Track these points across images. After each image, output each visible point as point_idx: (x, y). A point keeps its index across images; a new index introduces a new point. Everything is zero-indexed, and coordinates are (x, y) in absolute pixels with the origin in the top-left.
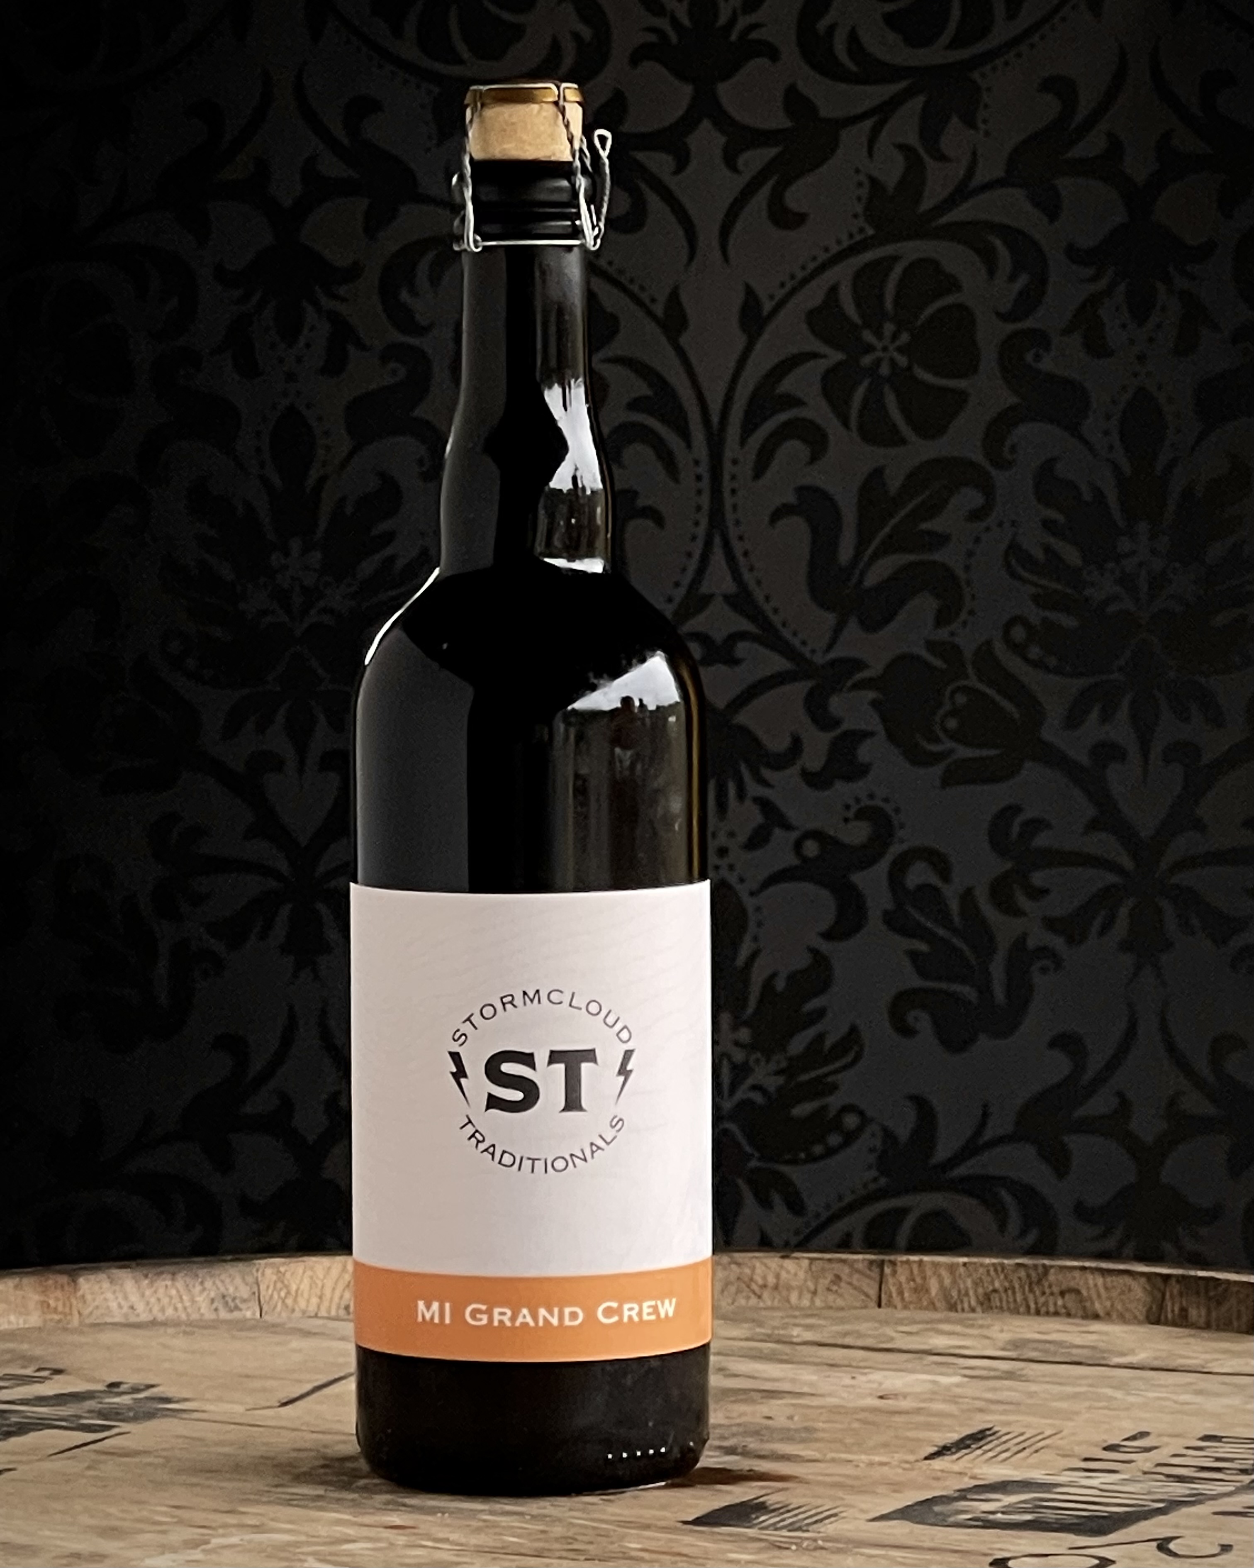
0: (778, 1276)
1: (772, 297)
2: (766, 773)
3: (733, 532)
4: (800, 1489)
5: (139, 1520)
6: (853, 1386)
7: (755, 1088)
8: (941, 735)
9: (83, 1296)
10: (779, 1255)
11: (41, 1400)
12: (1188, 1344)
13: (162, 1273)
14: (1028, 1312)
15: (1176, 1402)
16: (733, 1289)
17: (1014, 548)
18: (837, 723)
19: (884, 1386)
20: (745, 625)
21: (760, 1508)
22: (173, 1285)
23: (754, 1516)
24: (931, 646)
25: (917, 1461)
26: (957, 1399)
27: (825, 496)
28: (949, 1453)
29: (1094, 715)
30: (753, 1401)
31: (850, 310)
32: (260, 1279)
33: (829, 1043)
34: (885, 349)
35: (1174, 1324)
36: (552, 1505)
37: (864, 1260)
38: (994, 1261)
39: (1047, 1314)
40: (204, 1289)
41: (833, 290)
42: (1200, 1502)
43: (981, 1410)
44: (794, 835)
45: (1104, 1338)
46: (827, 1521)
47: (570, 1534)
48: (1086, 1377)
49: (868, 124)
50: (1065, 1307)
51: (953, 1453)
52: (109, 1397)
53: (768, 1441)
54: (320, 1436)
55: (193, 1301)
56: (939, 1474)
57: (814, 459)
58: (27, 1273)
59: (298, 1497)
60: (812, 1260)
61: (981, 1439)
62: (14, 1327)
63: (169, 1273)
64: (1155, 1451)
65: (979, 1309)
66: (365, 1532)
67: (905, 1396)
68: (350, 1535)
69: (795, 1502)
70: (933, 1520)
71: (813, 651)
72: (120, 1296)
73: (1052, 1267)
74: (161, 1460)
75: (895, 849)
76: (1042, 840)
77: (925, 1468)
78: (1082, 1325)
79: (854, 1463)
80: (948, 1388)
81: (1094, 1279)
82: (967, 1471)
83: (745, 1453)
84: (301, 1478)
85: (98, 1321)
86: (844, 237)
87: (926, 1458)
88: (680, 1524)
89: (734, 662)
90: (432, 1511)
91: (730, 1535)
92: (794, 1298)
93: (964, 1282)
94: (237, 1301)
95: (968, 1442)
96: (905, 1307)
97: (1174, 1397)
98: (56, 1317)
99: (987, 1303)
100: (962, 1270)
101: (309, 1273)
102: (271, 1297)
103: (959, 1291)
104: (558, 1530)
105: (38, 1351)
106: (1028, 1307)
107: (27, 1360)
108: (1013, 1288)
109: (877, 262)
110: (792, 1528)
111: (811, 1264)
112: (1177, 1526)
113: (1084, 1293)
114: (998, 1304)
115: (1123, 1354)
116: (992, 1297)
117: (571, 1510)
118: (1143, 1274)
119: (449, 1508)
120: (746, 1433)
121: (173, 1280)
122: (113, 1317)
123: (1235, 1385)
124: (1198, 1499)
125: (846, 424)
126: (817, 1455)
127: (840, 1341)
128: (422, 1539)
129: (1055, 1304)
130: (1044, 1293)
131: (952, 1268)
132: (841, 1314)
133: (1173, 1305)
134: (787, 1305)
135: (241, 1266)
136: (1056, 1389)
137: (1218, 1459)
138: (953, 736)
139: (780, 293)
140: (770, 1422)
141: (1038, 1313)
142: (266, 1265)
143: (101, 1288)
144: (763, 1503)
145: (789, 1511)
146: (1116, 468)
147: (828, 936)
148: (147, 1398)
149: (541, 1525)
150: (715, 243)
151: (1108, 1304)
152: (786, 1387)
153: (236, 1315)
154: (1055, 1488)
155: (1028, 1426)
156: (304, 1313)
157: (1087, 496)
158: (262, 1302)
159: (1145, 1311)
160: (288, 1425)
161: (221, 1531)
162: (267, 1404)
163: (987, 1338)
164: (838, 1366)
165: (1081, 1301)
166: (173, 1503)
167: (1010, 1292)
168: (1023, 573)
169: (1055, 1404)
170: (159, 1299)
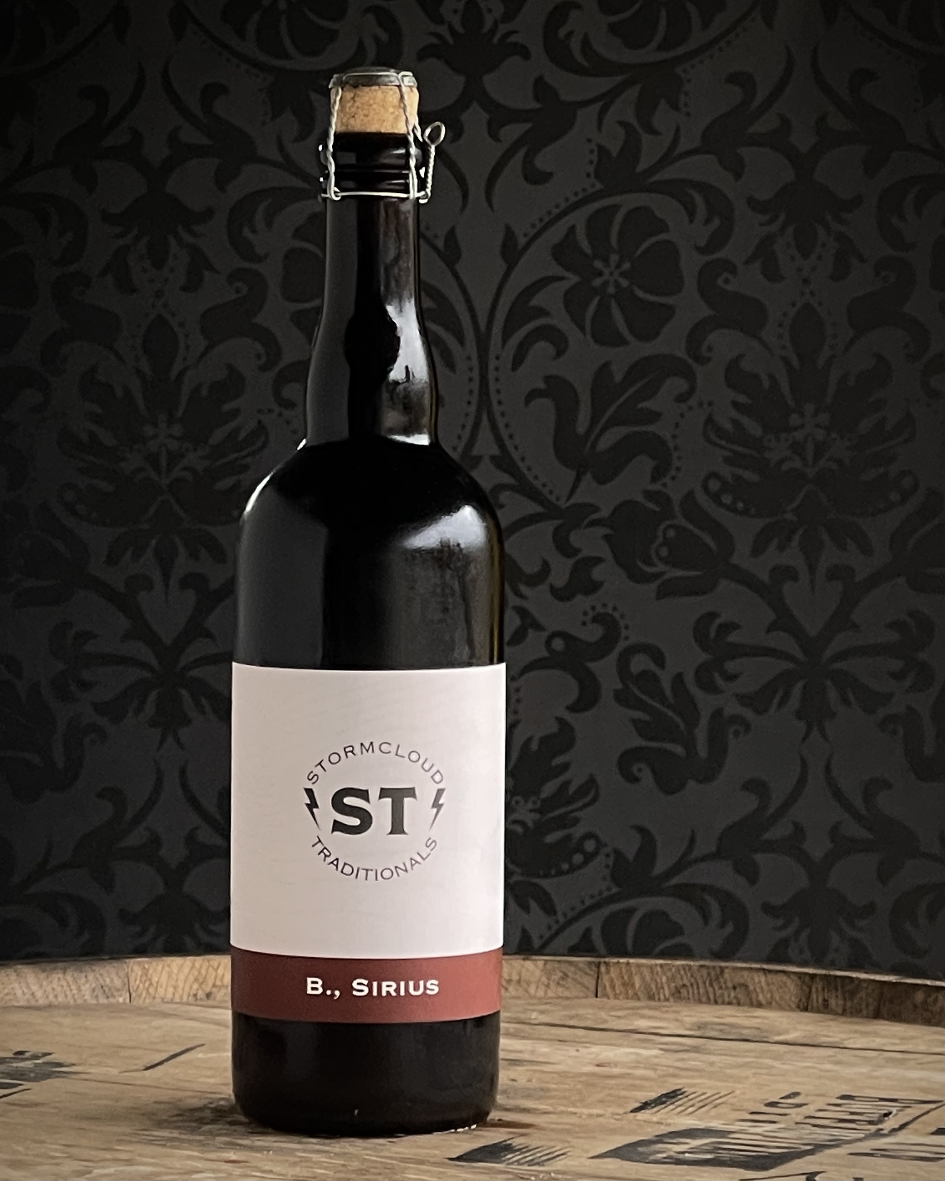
0: (520, 974)
1: (525, 235)
3: (497, 409)
4: (538, 1134)
5: (37, 1156)
6: (576, 1057)
8: (655, 560)
10: (523, 957)
12: (828, 1026)
13: (55, 969)
14: (709, 1001)
15: (821, 1070)
17: (710, 420)
18: (577, 551)
19: (600, 1057)
20: (506, 479)
21: (507, 1148)
22: (64, 979)
23: (502, 1154)
24: (648, 495)
25: (626, 1113)
26: (656, 1067)
27: (566, 383)
28: (649, 1107)
29: (773, 546)
31: (585, 245)
32: (129, 973)
33: (572, 788)
34: (611, 274)
35: (818, 1011)
36: (351, 1145)
37: (583, 962)
38: (684, 962)
39: (723, 1003)
40: (87, 981)
41: (572, 230)
42: (838, 1146)
43: (674, 1076)
44: (545, 635)
45: (766, 1021)
46: (558, 1159)
47: (364, 1167)
48: (750, 1051)
49: (598, 106)
50: (736, 997)
51: (653, 1107)
52: (15, 1062)
53: (513, 1098)
54: (175, 1092)
55: (79, 989)
56: (642, 1123)
57: (559, 353)
59: (159, 1138)
60: (546, 961)
61: (674, 1097)
63: (61, 969)
64: (805, 1107)
65: (672, 1000)
66: (210, 1165)
67: (616, 1065)
68: (198, 1167)
69: (534, 1144)
70: (638, 1158)
71: (558, 499)
72: (24, 985)
73: (727, 967)
74: (56, 1111)
75: (621, 645)
76: (733, 638)
77: (632, 1119)
78: (749, 1012)
79: (578, 1115)
80: (647, 1058)
81: (759, 977)
82: (662, 1121)
84: (160, 1124)
85: (9, 1004)
86: (580, 191)
87: (632, 1112)
88: (447, 1160)
90: (260, 1149)
91: (484, 1168)
92: (532, 990)
93: (661, 979)
94: (113, 990)
95: (663, 1100)
96: (616, 997)
97: (820, 1066)
99: (677, 994)
100: (659, 969)
101: (167, 969)
102: (138, 986)
103: (656, 985)
104: (355, 1164)
106: (709, 998)
108: (698, 984)
109: (605, 209)
110: (531, 1163)
111: (545, 964)
112: (821, 1164)
113: (751, 988)
114: (686, 995)
115: (779, 1034)
116: (681, 991)
117: (364, 1149)
118: (795, 973)
119: (273, 1147)
121: (64, 973)
122: (18, 1001)
123: (865, 1058)
124: (837, 1143)
125: (582, 328)
126: (550, 1109)
127: (566, 1023)
128: (252, 1171)
129: (729, 996)
130: (721, 988)
131: (651, 968)
132: (568, 1002)
133: (818, 997)
134: (527, 995)
135: (116, 964)
136: (730, 1060)
137: (852, 1113)
138: (666, 561)
139: (532, 232)
140: (515, 1083)
141: (716, 1003)
142: (135, 963)
143: (9, 979)
144: (510, 1145)
145: (529, 1151)
146: (786, 361)
147: (572, 708)
148: (44, 1063)
149: (342, 1160)
150: (482, 195)
151: (769, 996)
152: (526, 1056)
153: (112, 1000)
154: (730, 1134)
155: (710, 1088)
156: (163, 999)
157: (766, 384)
158: (131, 991)
159: (797, 1000)
160: (153, 1084)
161: (101, 1164)
162: (135, 1067)
163: (677, 1020)
164: (566, 1041)
165: (748, 993)
166: (64, 1143)
167: (695, 987)
168: (718, 441)
169: (728, 1071)
170: (53, 989)
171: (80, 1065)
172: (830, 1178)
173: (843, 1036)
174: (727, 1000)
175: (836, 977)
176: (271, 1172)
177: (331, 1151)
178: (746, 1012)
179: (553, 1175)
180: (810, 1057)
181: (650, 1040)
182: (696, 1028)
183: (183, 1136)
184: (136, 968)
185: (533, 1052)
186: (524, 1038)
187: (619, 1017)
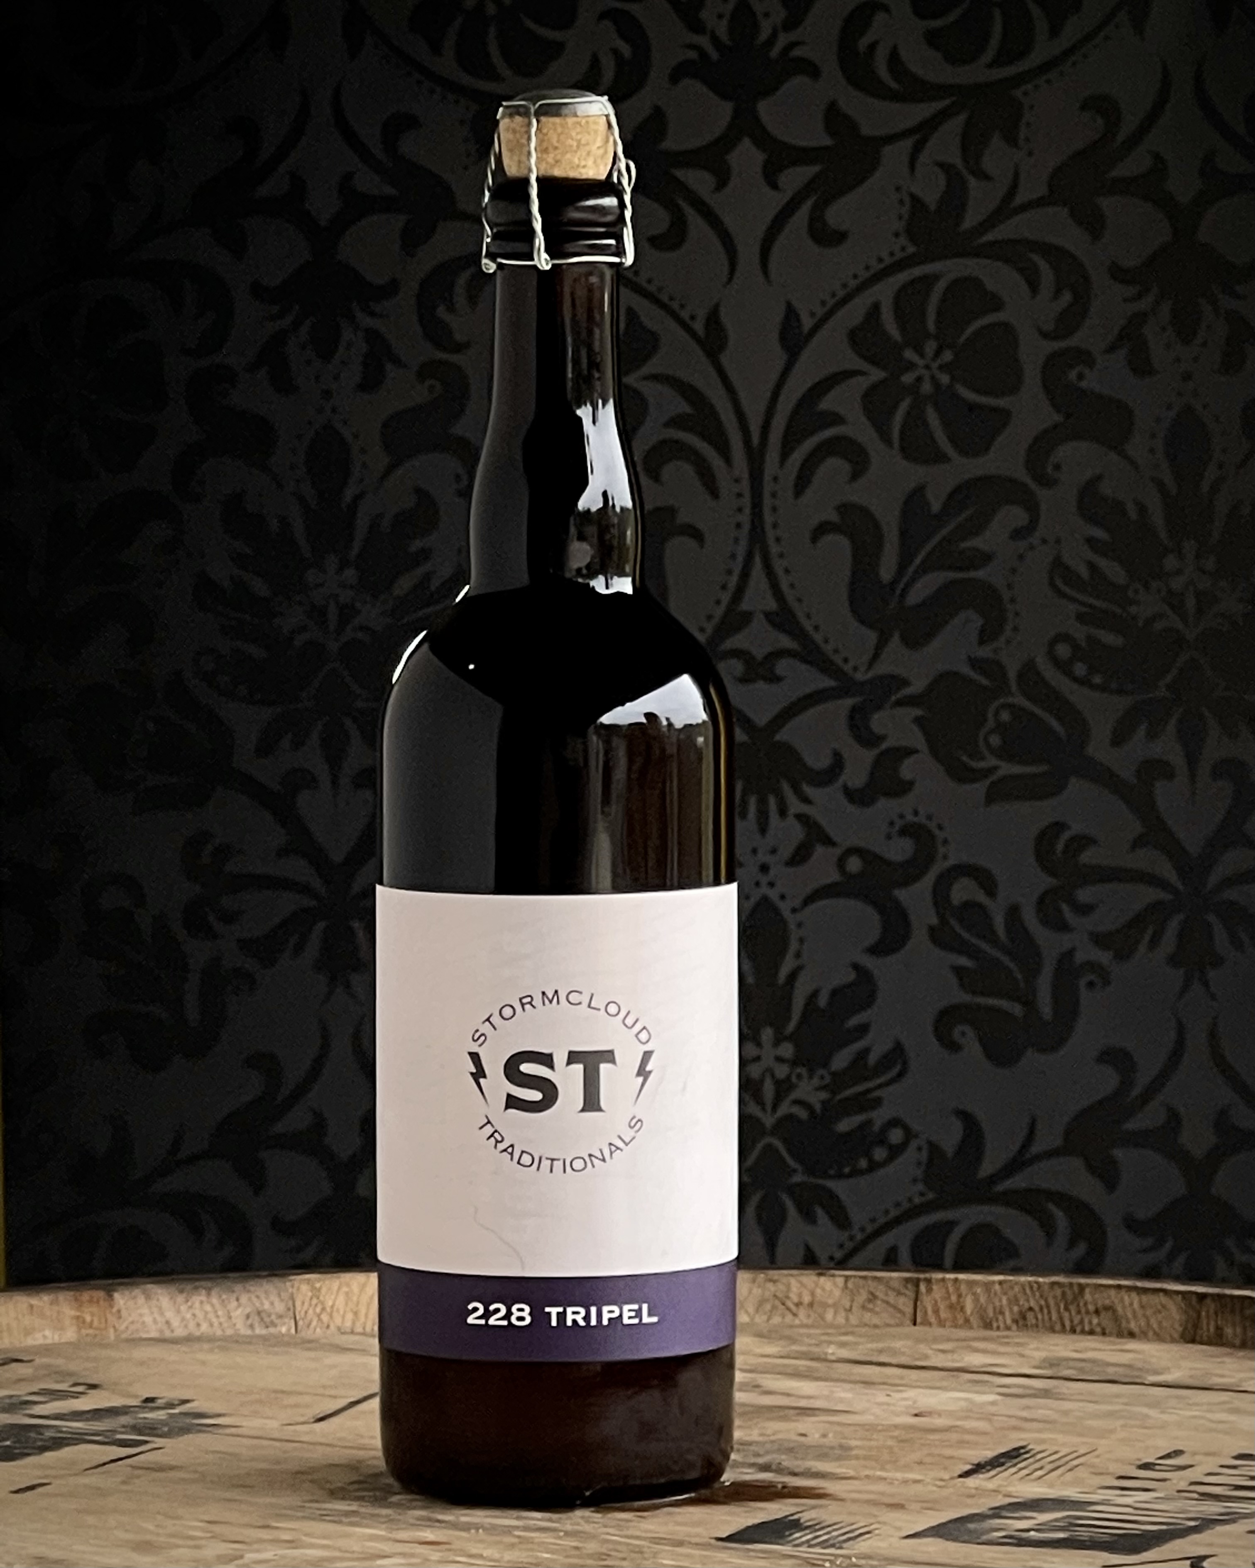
0: (813, 1294)
1: (812, 315)
2: (808, 790)
3: (774, 548)
4: (833, 1506)
5: (173, 1535)
6: (888, 1404)
7: (797, 1102)
8: (985, 751)
9: (119, 1311)
10: (817, 1271)
11: (77, 1415)
12: (1223, 1362)
13: (196, 1288)
14: (1063, 1330)
15: (1210, 1421)
16: (768, 1307)
17: (1058, 564)
18: (882, 738)
19: (918, 1404)
20: (786, 642)
21: (795, 1525)
22: (208, 1302)
23: (787, 1533)
24: (974, 663)
25: (952, 1478)
26: (992, 1417)
27: (865, 512)
28: (984, 1470)
29: (1141, 731)
30: (785, 1418)
31: (892, 328)
32: (295, 1295)
33: (873, 1058)
34: (927, 367)
35: (1209, 1343)
36: (585, 1521)
37: (898, 1278)
38: (1030, 1279)
39: (1083, 1332)
40: (239, 1306)
41: (874, 309)
42: (1234, 1521)
43: (1015, 1428)
44: (838, 851)
45: (1140, 1356)
46: (861, 1539)
47: (604, 1550)
48: (1118, 1396)
49: (909, 142)
50: (1099, 1324)
51: (989, 1471)
52: (143, 1413)
53: (802, 1458)
54: (354, 1452)
55: (228, 1315)
56: (973, 1491)
57: (855, 476)
58: (63, 1288)
59: (331, 1513)
60: (847, 1278)
61: (1016, 1457)
62: (49, 1341)
63: (205, 1288)
64: (1190, 1469)
65: (1014, 1327)
66: (400, 1548)
67: (940, 1414)
68: (384, 1551)
69: (829, 1519)
70: (966, 1538)
71: (855, 669)
72: (155, 1310)
73: (1088, 1285)
74: (196, 1476)
75: (939, 866)
76: (1087, 857)
77: (959, 1485)
78: (1119, 1343)
79: (888, 1480)
80: (981, 1405)
81: (1129, 1296)
82: (1001, 1489)
83: (780, 1470)
84: (336, 1494)
85: (136, 1336)
86: (885, 255)
87: (960, 1476)
88: (714, 1541)
89: (775, 679)
90: (467, 1527)
91: (764, 1552)
92: (829, 1316)
93: (1000, 1300)
94: (273, 1317)
95: (1002, 1460)
96: (941, 1324)
97: (1209, 1415)
98: (91, 1331)
99: (1022, 1321)
100: (997, 1287)
101: (345, 1289)
102: (307, 1312)
103: (994, 1309)
104: (592, 1547)
105: (72, 1367)
106: (1063, 1326)
107: (63, 1375)
108: (1048, 1307)
109: (919, 280)
110: (824, 1544)
111: (846, 1282)
112: (1211, 1545)
113: (1119, 1309)
114: (1034, 1321)
115: (1156, 1373)
116: (1028, 1316)
117: (605, 1526)
118: (1178, 1293)
119: (482, 1524)
120: (779, 1451)
121: (208, 1295)
122: (148, 1332)
124: (1232, 1518)
125: (888, 442)
126: (852, 1473)
127: (875, 1359)
128: (457, 1555)
129: (1090, 1323)
130: (1079, 1312)
131: (988, 1286)
132: (876, 1332)
133: (1208, 1324)
134: (822, 1323)
135: (276, 1280)
136: (1091, 1407)
138: (997, 752)
139: (820, 312)
140: (804, 1439)
141: (1073, 1331)
142: (301, 1281)
143: (136, 1303)
144: (797, 1520)
145: (823, 1528)
146: (1161, 485)
147: (875, 950)
148: (181, 1413)
149: (575, 1541)
150: (756, 259)
151: (1144, 1322)
152: (822, 1404)
153: (272, 1330)
154: (1088, 1506)
155: (1064, 1445)
156: (339, 1329)
157: (1133, 514)
158: (298, 1318)
159: (1181, 1329)
160: (323, 1440)
161: (256, 1546)
162: (302, 1419)
163: (1022, 1356)
164: (873, 1383)
165: (1116, 1319)
166: (206, 1518)
167: (1045, 1311)
168: (1067, 590)
169: (1090, 1422)
170: (194, 1315)
171: (230, 1415)
172: (1221, 1564)
173: (1242, 1375)
174: (1087, 1328)
175: (1232, 1297)
176: (481, 1556)
177: (560, 1528)
178: (1114, 1344)
179: (854, 1560)
180: (1197, 1404)
181: (987, 1382)
182: (1047, 1365)
183: (363, 1510)
184: (304, 1288)
185: (827, 1398)
186: (817, 1379)
187: (943, 1351)
